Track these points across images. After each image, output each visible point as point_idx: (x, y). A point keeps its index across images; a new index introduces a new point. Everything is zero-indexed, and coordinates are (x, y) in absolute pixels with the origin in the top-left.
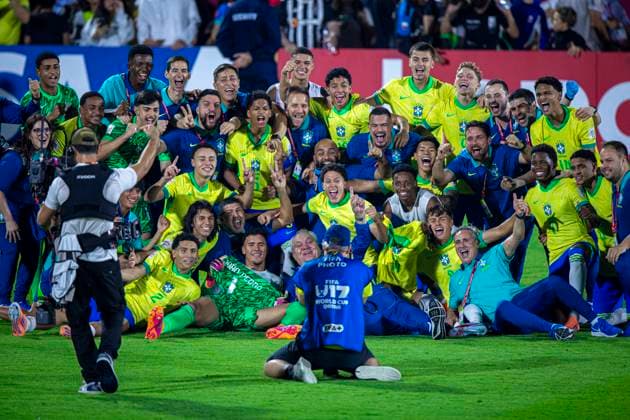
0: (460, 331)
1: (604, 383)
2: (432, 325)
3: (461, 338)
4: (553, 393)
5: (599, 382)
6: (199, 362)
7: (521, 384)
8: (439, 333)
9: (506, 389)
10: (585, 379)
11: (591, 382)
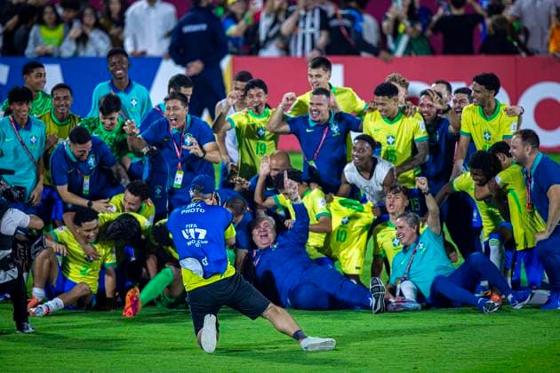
0: (397, 306)
1: (526, 351)
2: (372, 301)
3: (398, 312)
4: (481, 360)
5: (521, 350)
6: (165, 336)
7: (452, 352)
8: (379, 307)
9: (439, 357)
10: (509, 347)
11: (513, 349)
